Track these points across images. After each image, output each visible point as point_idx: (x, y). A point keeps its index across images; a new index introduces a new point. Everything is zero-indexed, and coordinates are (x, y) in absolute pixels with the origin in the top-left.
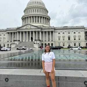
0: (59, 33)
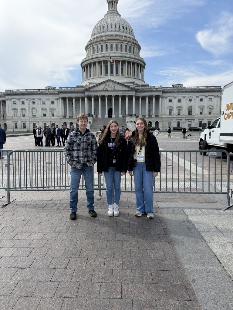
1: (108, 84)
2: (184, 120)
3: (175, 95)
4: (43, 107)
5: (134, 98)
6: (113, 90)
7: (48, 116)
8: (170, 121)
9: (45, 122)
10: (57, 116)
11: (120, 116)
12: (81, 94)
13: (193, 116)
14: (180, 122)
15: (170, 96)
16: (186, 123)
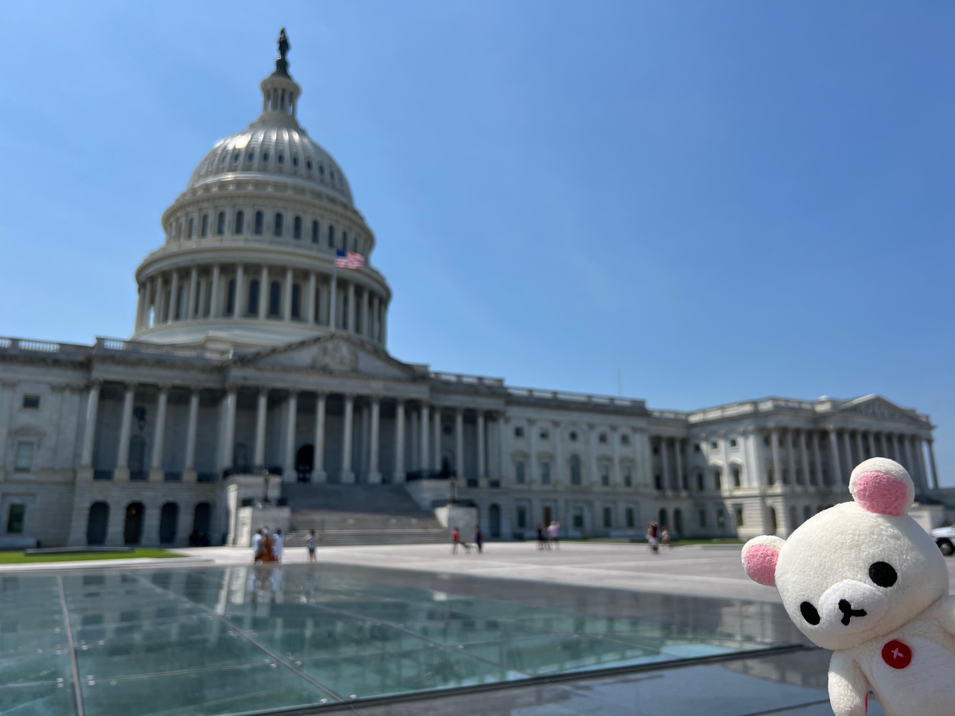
0: (519, 432)
1: (330, 346)
3: (531, 413)
5: (425, 413)
8: (522, 504)
11: (375, 477)
13: (586, 488)
14: (549, 508)
15: (517, 416)
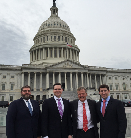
1: (66, 63)
2: (121, 94)
3: (113, 74)
4: (3, 81)
5: (88, 75)
6: (71, 68)
7: (7, 89)
8: (112, 94)
9: (3, 95)
10: (15, 89)
12: (42, 70)
13: (128, 91)
14: (118, 95)
15: (109, 75)
16: (123, 96)
